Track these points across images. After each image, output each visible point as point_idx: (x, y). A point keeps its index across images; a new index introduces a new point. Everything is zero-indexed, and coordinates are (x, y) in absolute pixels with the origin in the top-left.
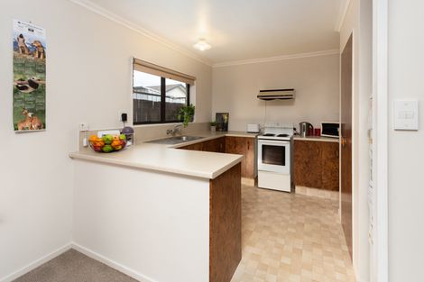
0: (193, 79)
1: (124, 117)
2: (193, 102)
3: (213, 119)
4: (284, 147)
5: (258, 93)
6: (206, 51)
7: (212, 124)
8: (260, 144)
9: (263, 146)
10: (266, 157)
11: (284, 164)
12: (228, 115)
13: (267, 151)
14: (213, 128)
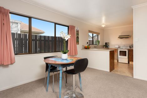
0: (99, 33)
1: (88, 43)
2: (99, 40)
3: (104, 44)
4: (126, 51)
5: (118, 37)
6: (104, 27)
7: (104, 46)
8: (119, 50)
9: (120, 51)
10: (121, 54)
11: (126, 56)
12: (109, 43)
13: (121, 52)
14: (105, 47)
